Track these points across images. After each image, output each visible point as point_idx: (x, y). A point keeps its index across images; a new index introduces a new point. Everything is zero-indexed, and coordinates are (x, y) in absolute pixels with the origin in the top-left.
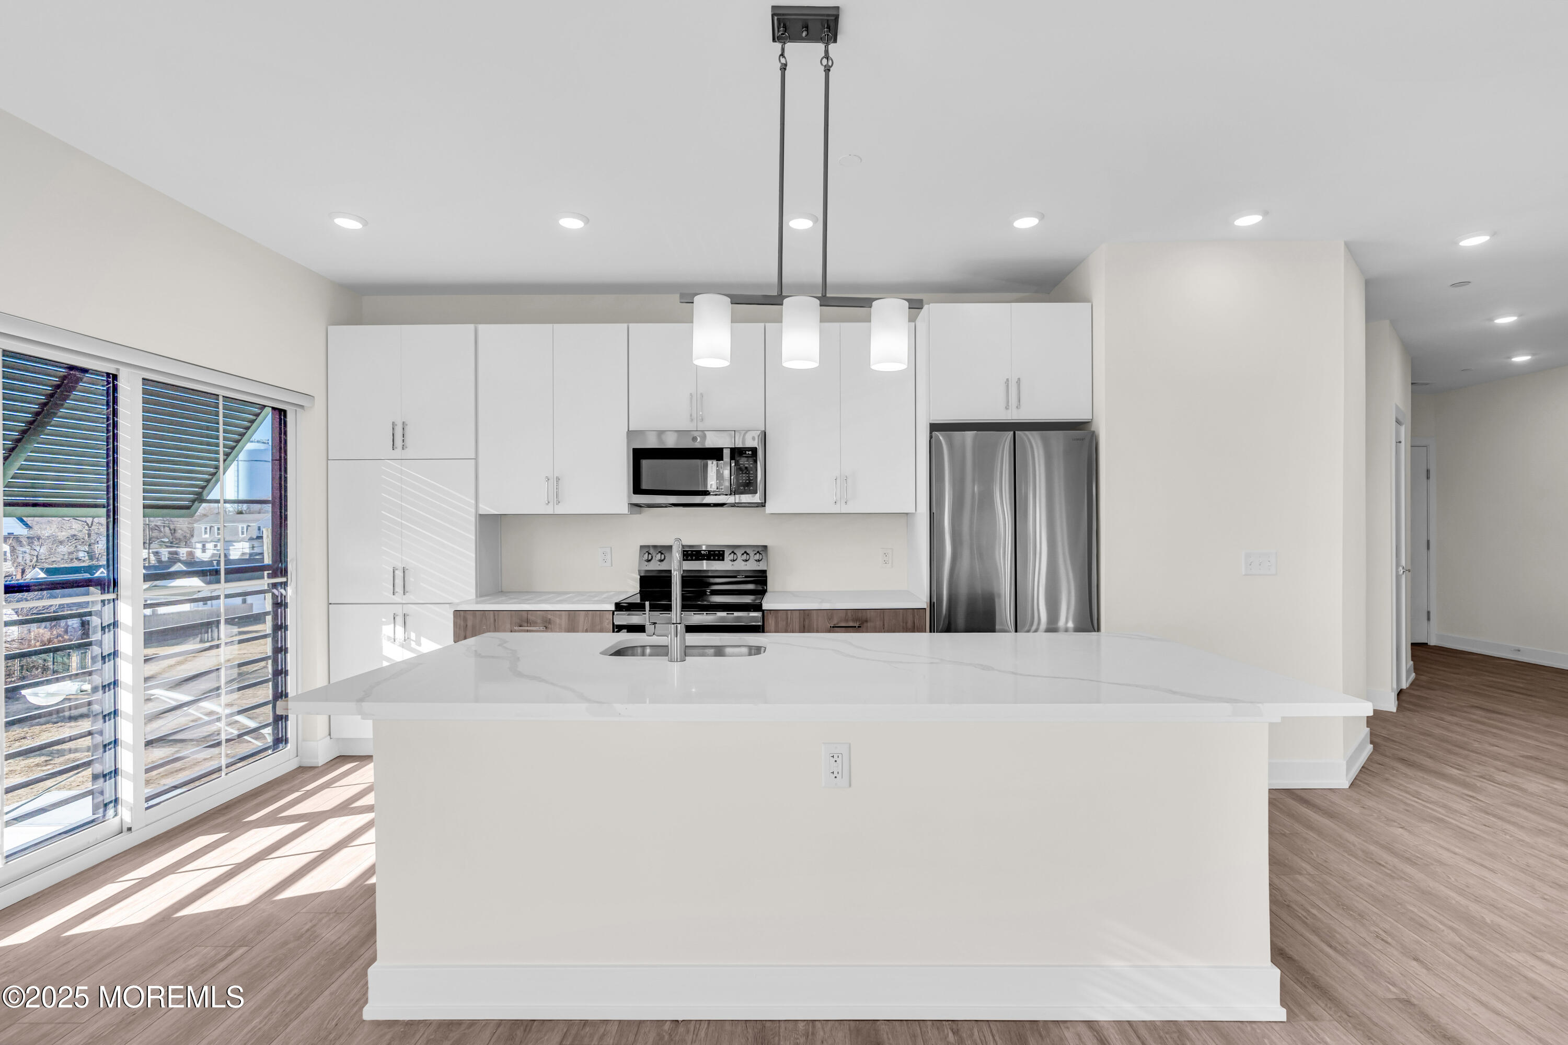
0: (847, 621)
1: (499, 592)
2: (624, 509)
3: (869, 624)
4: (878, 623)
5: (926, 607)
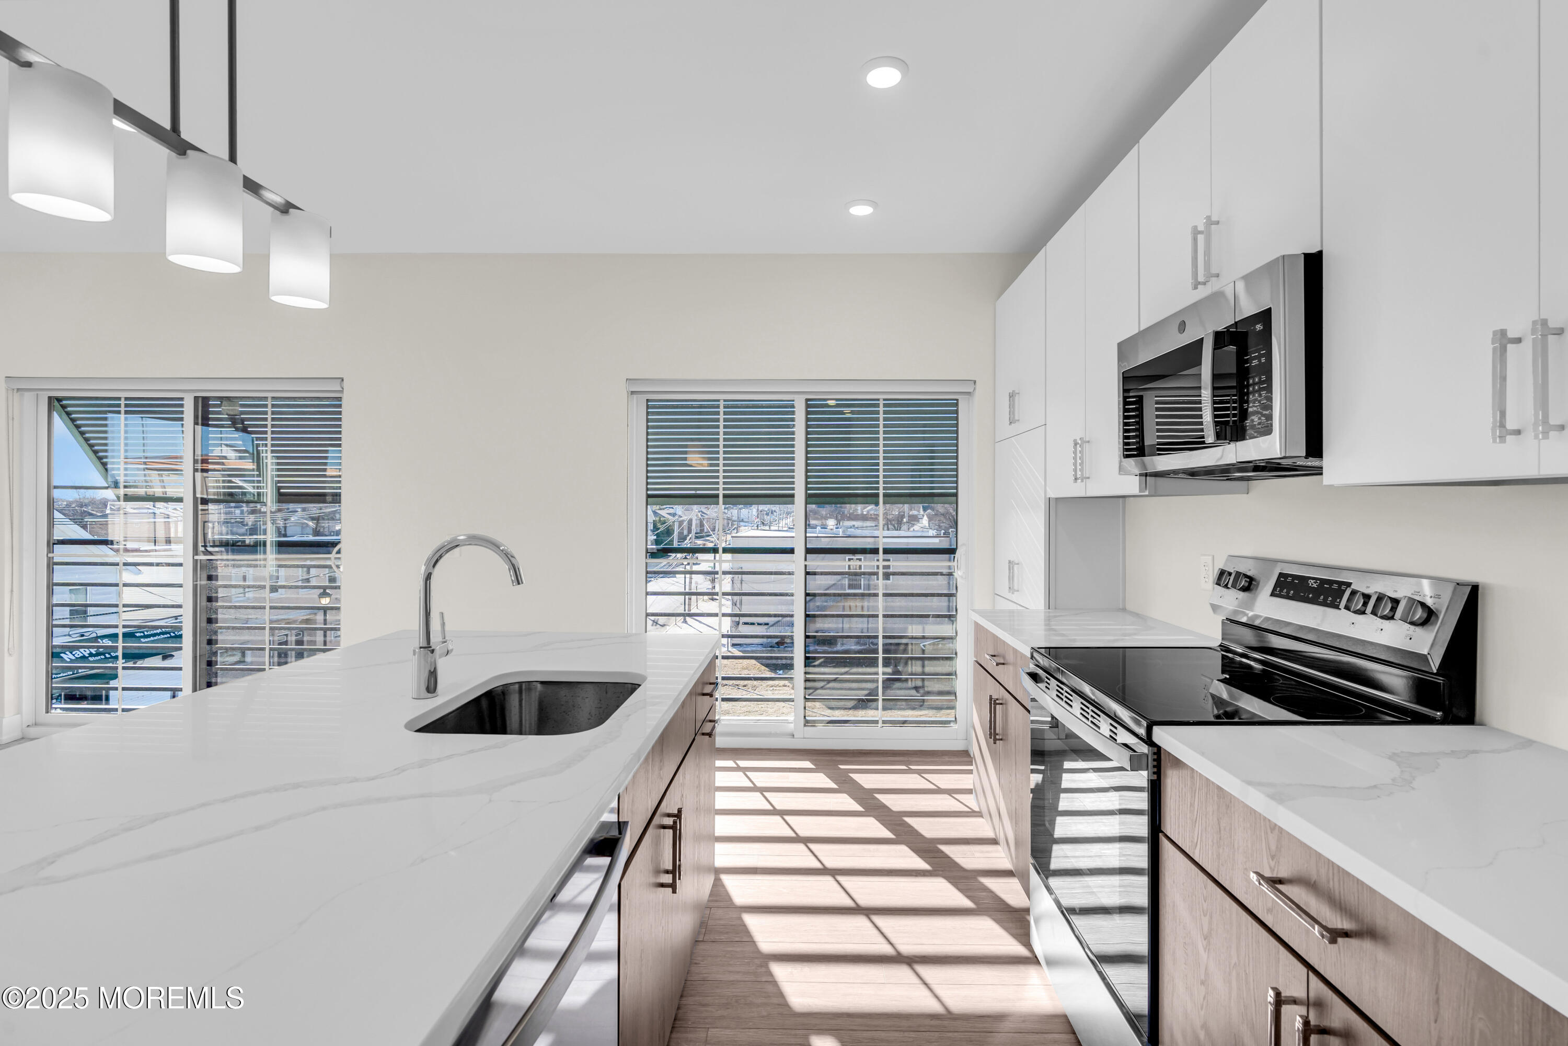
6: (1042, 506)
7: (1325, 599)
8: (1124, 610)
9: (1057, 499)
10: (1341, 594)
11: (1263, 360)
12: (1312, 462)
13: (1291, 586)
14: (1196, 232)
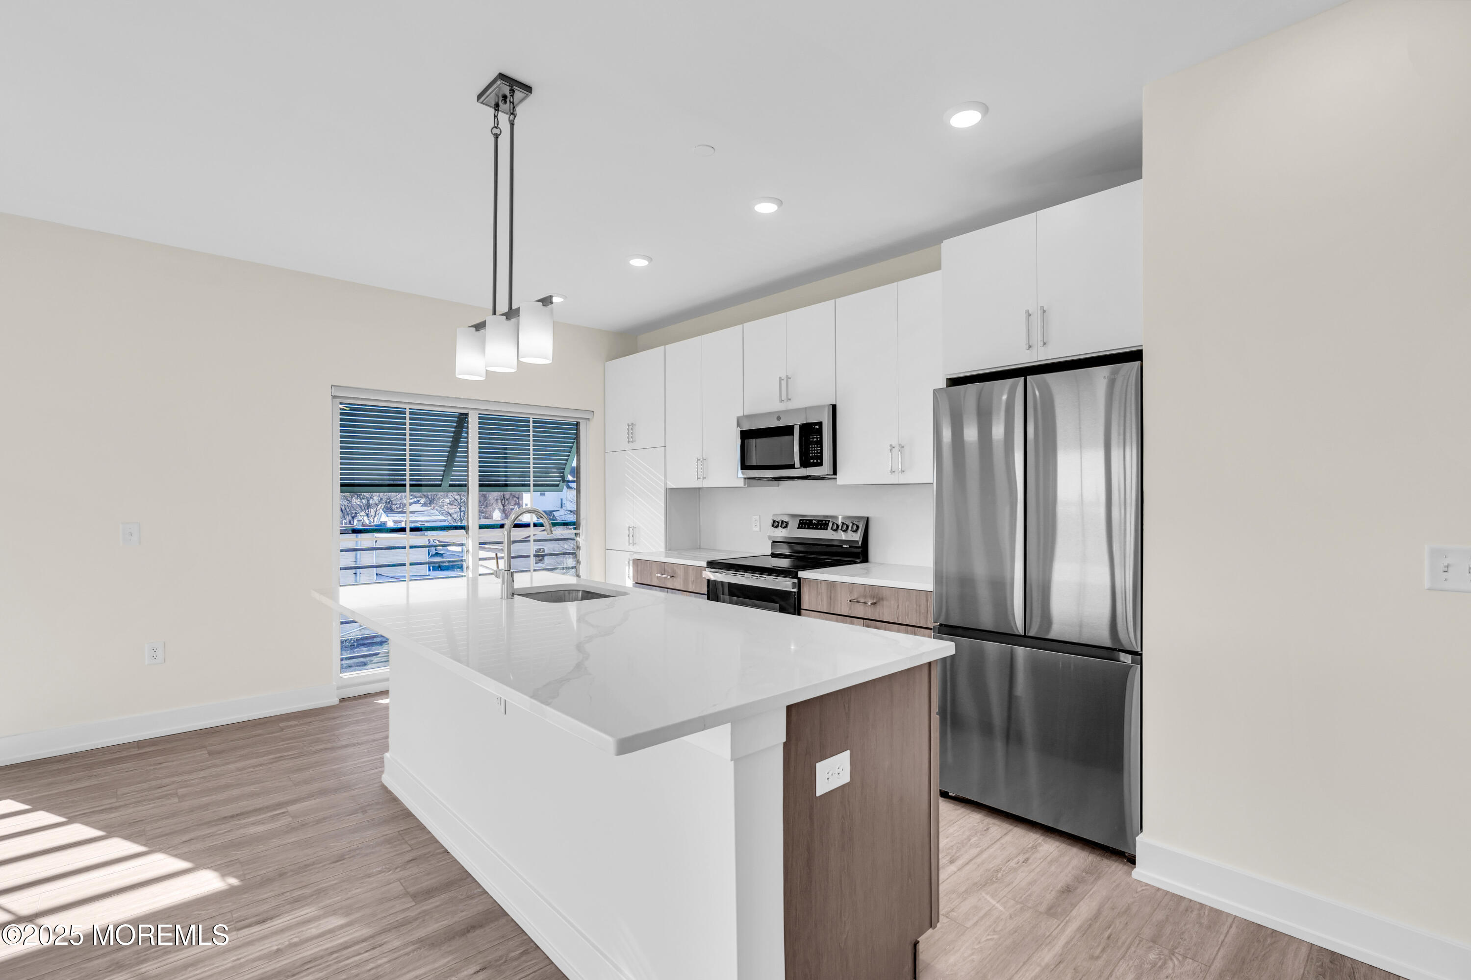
0: (865, 597)
1: (698, 548)
2: (741, 483)
3: (885, 602)
4: (893, 602)
5: (932, 590)
6: (663, 491)
7: (821, 527)
8: (700, 548)
9: (670, 488)
10: (827, 525)
11: (819, 439)
12: (834, 477)
13: (805, 524)
14: (781, 379)
